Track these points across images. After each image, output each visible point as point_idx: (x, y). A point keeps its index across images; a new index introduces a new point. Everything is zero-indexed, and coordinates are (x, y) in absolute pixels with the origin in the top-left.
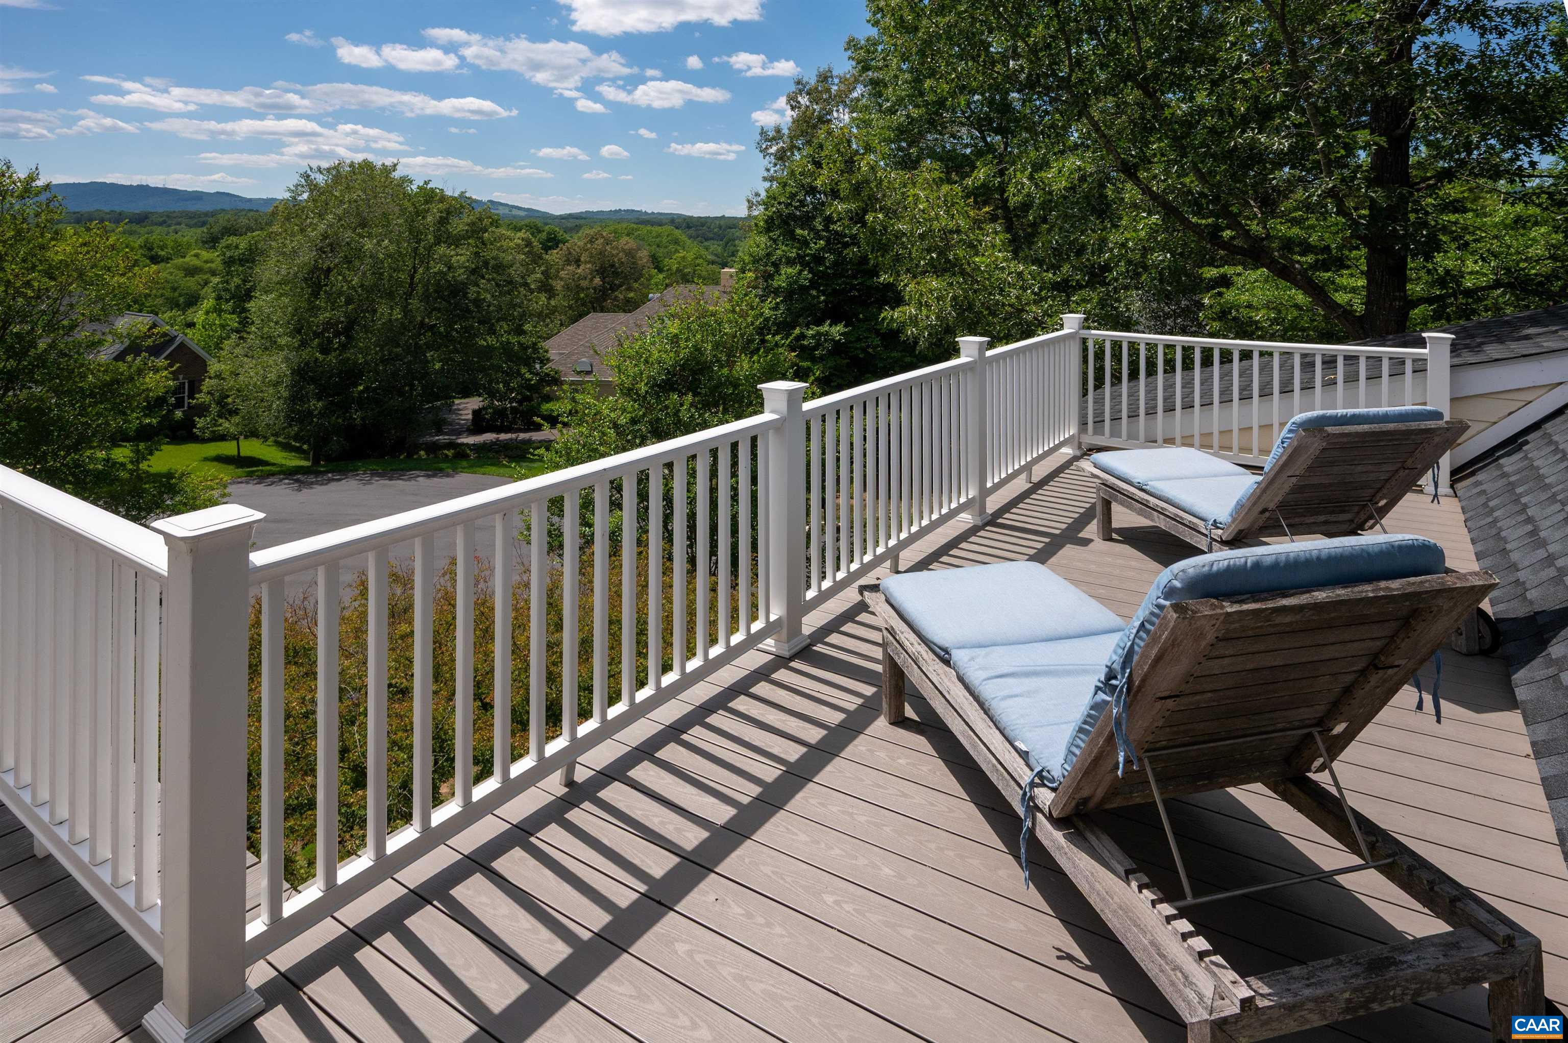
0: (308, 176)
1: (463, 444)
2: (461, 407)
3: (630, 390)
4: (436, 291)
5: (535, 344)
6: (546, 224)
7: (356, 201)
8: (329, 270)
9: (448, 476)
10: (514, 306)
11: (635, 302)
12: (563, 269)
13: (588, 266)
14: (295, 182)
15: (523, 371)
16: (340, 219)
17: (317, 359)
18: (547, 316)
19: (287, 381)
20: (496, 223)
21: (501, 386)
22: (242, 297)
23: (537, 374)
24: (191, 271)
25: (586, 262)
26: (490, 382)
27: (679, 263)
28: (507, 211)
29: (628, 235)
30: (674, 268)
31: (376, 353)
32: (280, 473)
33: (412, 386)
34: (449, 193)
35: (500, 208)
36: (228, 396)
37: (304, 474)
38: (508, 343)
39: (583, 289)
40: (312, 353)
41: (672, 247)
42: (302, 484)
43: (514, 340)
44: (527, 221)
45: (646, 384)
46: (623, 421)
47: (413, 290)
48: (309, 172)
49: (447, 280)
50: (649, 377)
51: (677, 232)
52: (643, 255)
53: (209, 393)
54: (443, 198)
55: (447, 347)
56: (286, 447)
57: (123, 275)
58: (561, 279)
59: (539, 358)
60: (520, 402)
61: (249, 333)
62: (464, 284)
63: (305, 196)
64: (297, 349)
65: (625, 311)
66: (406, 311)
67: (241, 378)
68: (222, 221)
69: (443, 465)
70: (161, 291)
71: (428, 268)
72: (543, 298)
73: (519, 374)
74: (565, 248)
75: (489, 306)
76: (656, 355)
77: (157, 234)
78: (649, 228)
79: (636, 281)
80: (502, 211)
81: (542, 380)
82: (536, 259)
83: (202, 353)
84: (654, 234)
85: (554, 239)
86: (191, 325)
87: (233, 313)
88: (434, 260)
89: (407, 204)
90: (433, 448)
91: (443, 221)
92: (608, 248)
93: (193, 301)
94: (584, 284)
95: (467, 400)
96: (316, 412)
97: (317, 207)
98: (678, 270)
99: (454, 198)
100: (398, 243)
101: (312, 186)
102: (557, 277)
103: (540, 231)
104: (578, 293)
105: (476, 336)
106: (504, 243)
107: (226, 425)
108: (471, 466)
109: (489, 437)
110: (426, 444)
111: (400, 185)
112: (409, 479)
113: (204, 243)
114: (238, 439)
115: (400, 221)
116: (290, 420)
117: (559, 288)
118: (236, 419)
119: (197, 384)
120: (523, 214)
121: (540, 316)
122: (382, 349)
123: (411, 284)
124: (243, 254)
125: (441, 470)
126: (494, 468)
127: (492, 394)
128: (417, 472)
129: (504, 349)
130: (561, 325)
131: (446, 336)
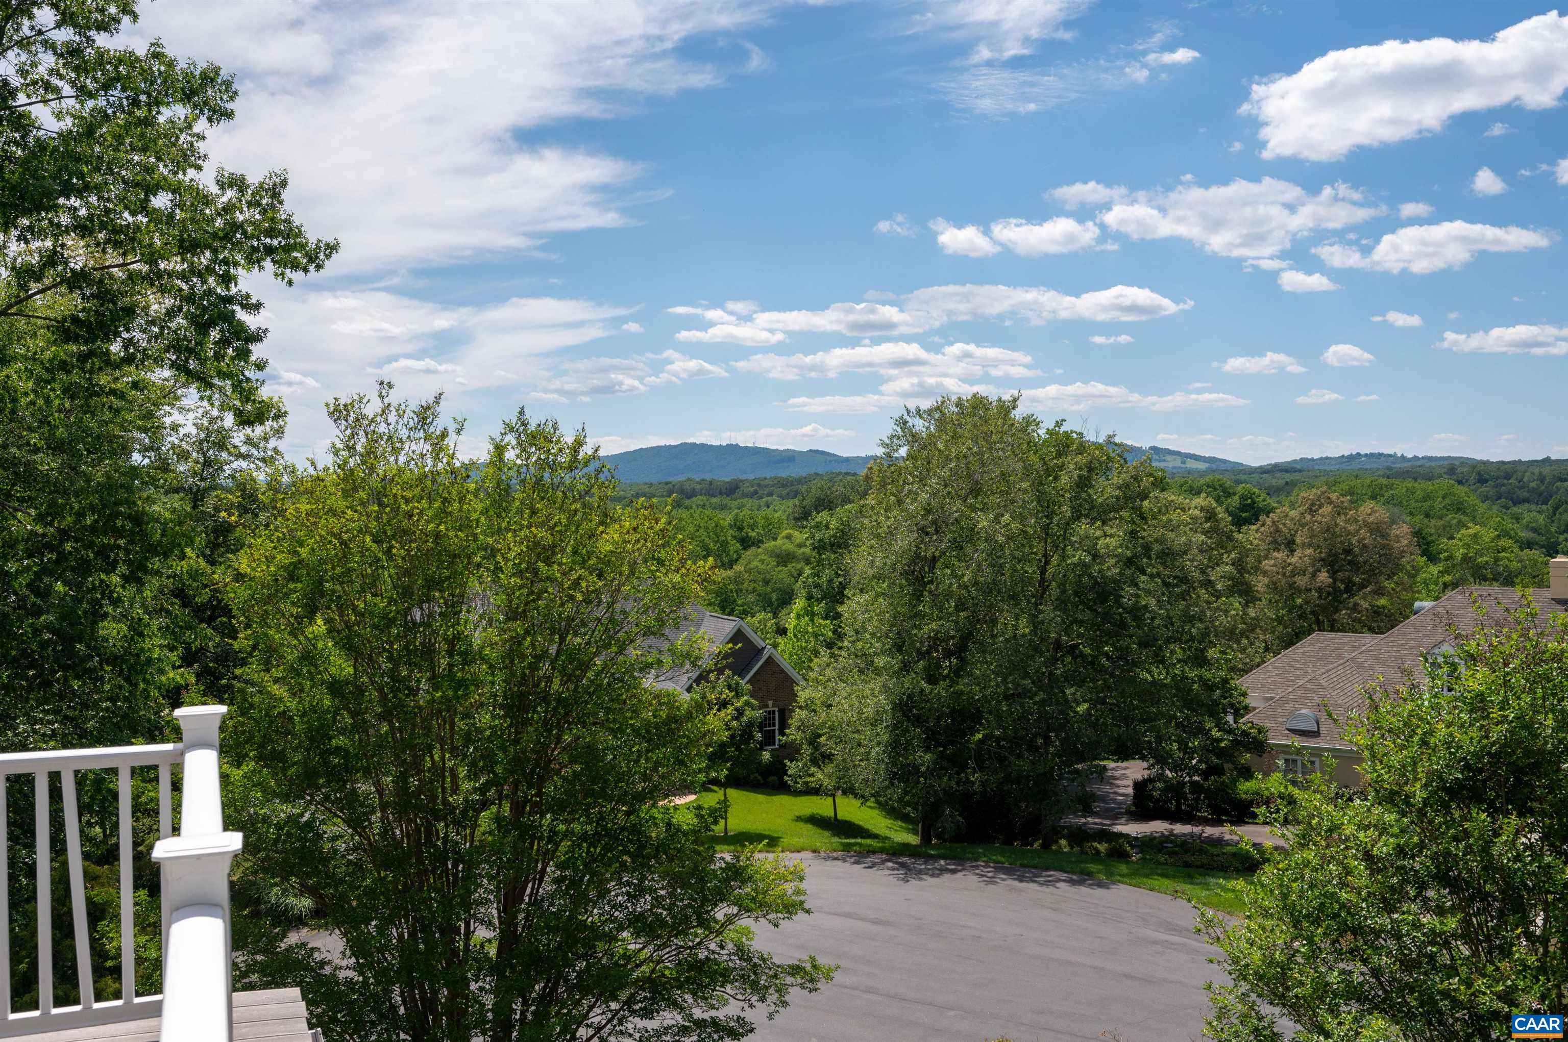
0: (905, 423)
1: (1121, 835)
2: (1117, 774)
3: (1393, 793)
4: (1076, 593)
5: (1225, 681)
6: (1238, 482)
7: (965, 457)
8: (934, 559)
9: (1100, 885)
10: (1191, 619)
11: (1389, 616)
12: (1266, 557)
13: (1308, 551)
14: (890, 432)
15: (1208, 726)
16: (946, 486)
17: (922, 690)
18: (1243, 633)
19: (887, 720)
20: (1161, 484)
21: (1175, 746)
22: (836, 596)
23: (1230, 731)
24: (784, 558)
25: (1304, 545)
26: (1159, 739)
27: (1467, 546)
28: (1178, 463)
29: (1374, 497)
30: (1459, 554)
31: (998, 686)
32: (881, 851)
33: (1047, 738)
34: (1090, 437)
35: (1169, 458)
36: (820, 736)
37: (911, 856)
38: (1184, 678)
39: (1300, 591)
40: (916, 682)
41: (1452, 518)
42: (909, 872)
43: (1192, 674)
44: (1208, 479)
45: (1425, 786)
46: (1383, 848)
47: (1044, 591)
48: (906, 417)
49: (1090, 575)
50: (1430, 774)
51: (1461, 490)
52: (1402, 534)
53: (799, 728)
54: (1083, 448)
55: (1093, 680)
56: (892, 812)
57: (677, 570)
58: (1265, 573)
59: (1232, 705)
60: (1205, 774)
61: (841, 648)
62: (1115, 581)
63: (903, 452)
64: (898, 674)
65: (1372, 630)
66: (1035, 624)
67: (834, 711)
68: (815, 490)
69: (1092, 867)
70: (752, 585)
71: (1064, 557)
72: (1236, 603)
73: (1201, 731)
74: (1269, 522)
75: (1153, 619)
76: (1442, 731)
77: (747, 509)
78: (1409, 484)
79: (1389, 577)
80: (1171, 463)
81: (1236, 743)
82: (1225, 540)
83: (793, 673)
84: (1419, 494)
85: (1252, 506)
86: (783, 632)
87: (826, 618)
88: (1072, 544)
89: (1033, 458)
90: (1079, 836)
91: (1083, 483)
92: (1341, 521)
93: (787, 599)
94: (1302, 581)
95: (1125, 764)
96: (923, 769)
97: (916, 468)
98: (1466, 559)
99: (1099, 446)
100: (1022, 518)
101: (914, 438)
102: (1256, 569)
103: (1229, 494)
104: (1291, 597)
105: (1135, 664)
106: (1174, 516)
107: (819, 776)
108: (1134, 874)
109: (1158, 827)
110: (1069, 828)
111: (1024, 430)
112: (1047, 883)
113: (797, 519)
114: (834, 796)
115: (1025, 485)
116: (893, 777)
117: (1260, 587)
118: (830, 768)
119: (787, 714)
120: (1202, 466)
121: (1231, 634)
122: (1004, 680)
123: (1043, 580)
124: (834, 536)
125: (1090, 874)
126: (1166, 882)
127: (1161, 759)
128: (1058, 874)
129: (1178, 689)
130: (1267, 649)
131: (1092, 663)
